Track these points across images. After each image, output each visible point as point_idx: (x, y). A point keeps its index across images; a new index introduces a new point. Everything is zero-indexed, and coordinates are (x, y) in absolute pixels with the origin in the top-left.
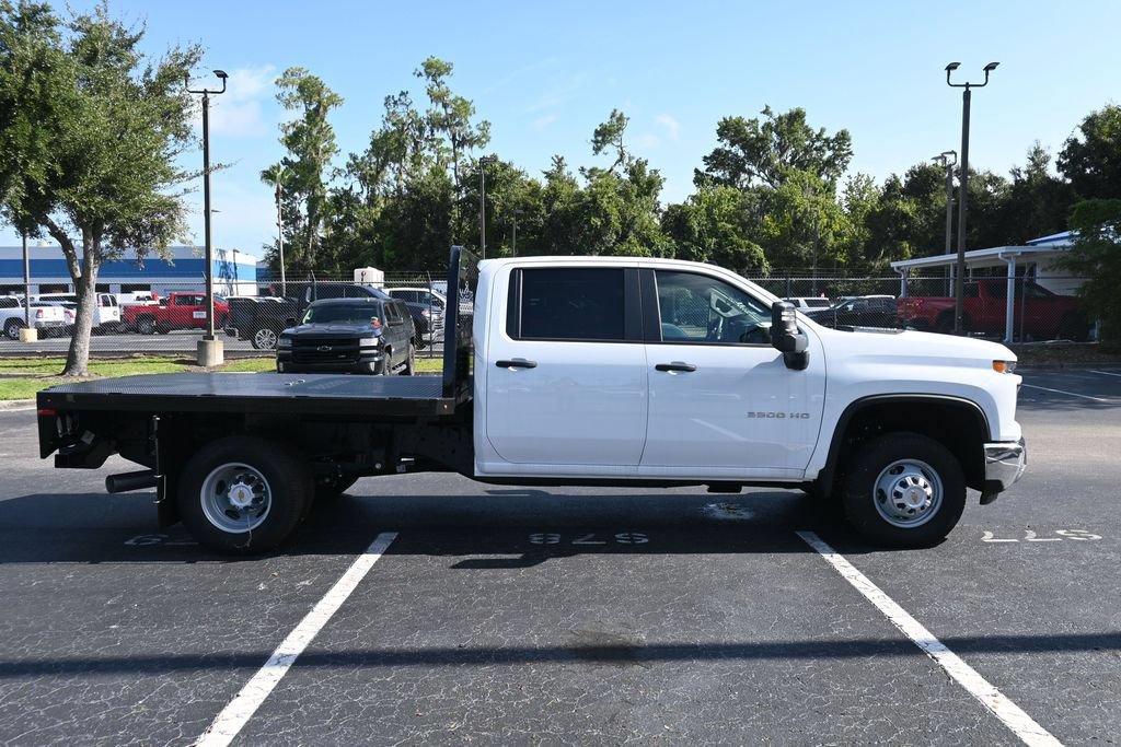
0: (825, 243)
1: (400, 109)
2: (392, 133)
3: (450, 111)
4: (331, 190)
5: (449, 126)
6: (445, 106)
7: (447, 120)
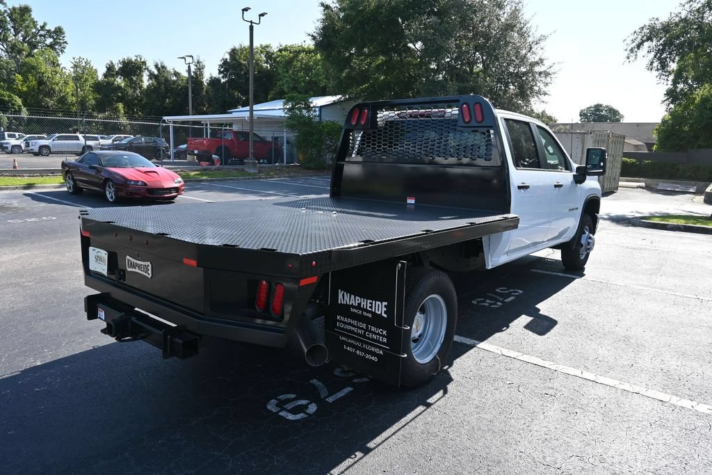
0: (66, 99)
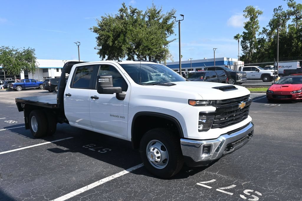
1: (279, 12)
2: (276, 19)
3: (295, 9)
4: (257, 39)
5: (295, 14)
6: (294, 8)
7: (294, 11)
